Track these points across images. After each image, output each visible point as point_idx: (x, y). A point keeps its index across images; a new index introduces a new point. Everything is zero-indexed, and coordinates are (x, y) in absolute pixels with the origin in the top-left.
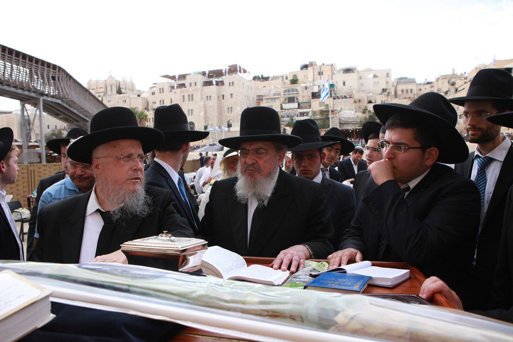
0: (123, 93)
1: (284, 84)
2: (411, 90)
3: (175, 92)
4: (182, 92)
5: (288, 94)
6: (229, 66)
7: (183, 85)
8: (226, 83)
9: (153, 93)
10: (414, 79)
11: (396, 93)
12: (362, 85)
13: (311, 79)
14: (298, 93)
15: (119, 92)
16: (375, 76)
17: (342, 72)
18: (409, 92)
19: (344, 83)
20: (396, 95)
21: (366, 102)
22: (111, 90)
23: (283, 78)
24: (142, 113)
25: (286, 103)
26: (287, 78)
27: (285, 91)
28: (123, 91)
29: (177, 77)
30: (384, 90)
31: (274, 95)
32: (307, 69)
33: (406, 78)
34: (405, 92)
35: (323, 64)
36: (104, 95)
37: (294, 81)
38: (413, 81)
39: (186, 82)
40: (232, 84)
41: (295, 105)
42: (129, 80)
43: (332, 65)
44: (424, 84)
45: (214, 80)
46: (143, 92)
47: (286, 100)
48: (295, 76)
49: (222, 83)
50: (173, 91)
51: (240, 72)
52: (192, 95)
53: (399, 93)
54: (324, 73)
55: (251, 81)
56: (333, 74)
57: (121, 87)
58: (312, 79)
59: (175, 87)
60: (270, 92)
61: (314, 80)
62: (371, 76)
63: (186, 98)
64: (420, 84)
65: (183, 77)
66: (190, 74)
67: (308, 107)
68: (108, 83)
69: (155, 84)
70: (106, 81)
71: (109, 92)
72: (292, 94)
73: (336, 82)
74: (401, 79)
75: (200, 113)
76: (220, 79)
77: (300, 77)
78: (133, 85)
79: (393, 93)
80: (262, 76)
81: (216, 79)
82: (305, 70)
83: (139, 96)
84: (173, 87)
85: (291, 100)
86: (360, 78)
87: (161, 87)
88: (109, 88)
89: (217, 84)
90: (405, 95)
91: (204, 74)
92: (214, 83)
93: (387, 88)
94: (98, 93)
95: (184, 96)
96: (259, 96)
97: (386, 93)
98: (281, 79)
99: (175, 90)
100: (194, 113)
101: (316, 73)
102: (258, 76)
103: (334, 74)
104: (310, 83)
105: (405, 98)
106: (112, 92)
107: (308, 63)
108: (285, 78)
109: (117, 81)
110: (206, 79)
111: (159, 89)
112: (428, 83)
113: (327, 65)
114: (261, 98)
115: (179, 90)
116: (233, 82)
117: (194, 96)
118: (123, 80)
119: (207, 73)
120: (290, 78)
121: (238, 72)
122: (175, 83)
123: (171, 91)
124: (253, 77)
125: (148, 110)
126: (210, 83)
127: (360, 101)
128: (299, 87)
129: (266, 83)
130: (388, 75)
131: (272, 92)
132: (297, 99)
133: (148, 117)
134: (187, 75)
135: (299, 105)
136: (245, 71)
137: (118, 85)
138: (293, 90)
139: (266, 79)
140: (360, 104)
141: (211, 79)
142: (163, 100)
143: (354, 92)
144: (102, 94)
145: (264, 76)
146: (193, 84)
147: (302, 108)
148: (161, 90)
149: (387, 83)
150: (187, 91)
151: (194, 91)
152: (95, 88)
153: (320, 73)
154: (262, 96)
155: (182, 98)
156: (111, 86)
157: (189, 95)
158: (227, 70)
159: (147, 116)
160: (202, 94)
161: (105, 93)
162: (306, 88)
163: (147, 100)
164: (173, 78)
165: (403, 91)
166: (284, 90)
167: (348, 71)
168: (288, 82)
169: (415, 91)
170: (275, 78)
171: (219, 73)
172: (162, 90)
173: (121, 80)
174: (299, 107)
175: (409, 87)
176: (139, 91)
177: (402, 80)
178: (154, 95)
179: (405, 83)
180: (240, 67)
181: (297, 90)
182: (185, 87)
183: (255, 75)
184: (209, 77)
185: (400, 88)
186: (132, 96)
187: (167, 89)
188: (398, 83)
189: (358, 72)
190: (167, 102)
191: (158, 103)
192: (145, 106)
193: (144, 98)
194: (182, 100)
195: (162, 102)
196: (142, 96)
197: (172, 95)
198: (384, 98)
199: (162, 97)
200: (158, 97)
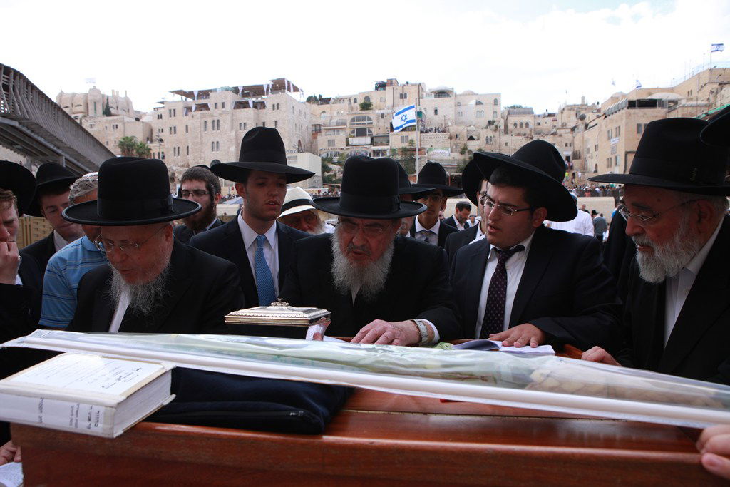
0: (114, 115)
1: (352, 109)
2: (527, 124)
3: (193, 116)
4: (203, 116)
5: (357, 124)
6: (273, 81)
7: (205, 106)
8: (269, 105)
9: (160, 117)
10: (531, 108)
11: (506, 126)
12: (460, 114)
13: (389, 103)
14: (372, 123)
15: (107, 112)
16: (478, 103)
17: (433, 95)
18: (524, 126)
19: (436, 111)
20: (506, 131)
21: (466, 138)
22: (95, 109)
23: (350, 100)
24: (143, 146)
25: (354, 137)
26: (355, 101)
27: (353, 120)
28: (113, 111)
29: (196, 94)
30: (490, 123)
31: (338, 124)
32: (385, 89)
33: (520, 107)
34: (518, 126)
35: (407, 83)
36: (85, 116)
37: (366, 106)
38: (529, 112)
39: (210, 102)
40: (276, 107)
41: (367, 140)
42: (122, 95)
43: (419, 85)
44: (545, 116)
45: (251, 100)
46: (145, 114)
47: (353, 132)
48: (367, 98)
49: (263, 105)
50: (190, 114)
51: (289, 90)
52: (218, 121)
53: (511, 127)
54: (408, 95)
55: (304, 103)
56: (420, 97)
57: (110, 105)
58: (391, 103)
59: (194, 109)
60: (331, 120)
61: (393, 106)
62: (473, 102)
63: (210, 125)
64: (539, 116)
65: (205, 94)
66: (215, 90)
67: (384, 142)
68: (90, 98)
69: (162, 103)
70: (86, 95)
71: (91, 113)
72: (363, 124)
73: (425, 108)
74: (514, 107)
75: (229, 148)
76: (260, 99)
77: (374, 101)
78: (128, 102)
79: (503, 127)
80: (320, 96)
81: (254, 99)
82: (381, 91)
83: (137, 119)
84: (189, 109)
85: (361, 132)
86: (458, 104)
87: (172, 108)
88: (91, 107)
89: (255, 107)
90: (518, 130)
91: (236, 90)
92: (251, 104)
93: (496, 119)
94: (74, 113)
95: (206, 122)
96: (315, 125)
97: (493, 127)
98: (347, 101)
99: (193, 113)
100: (220, 148)
101: (397, 95)
102: (315, 97)
103: (422, 98)
104: (389, 109)
105: (519, 135)
106: (95, 113)
107: (385, 81)
108: (352, 101)
109: (103, 96)
110: (239, 98)
111: (168, 111)
112: (550, 115)
113: (413, 85)
114: (318, 128)
115: (199, 113)
116: (278, 105)
117: (221, 122)
118: (114, 96)
119: (241, 89)
120: (360, 101)
121: (286, 91)
122: (192, 103)
124: (307, 97)
125: (151, 141)
126: (244, 105)
127: (457, 136)
128: (373, 114)
129: (325, 107)
130: (496, 102)
131: (335, 120)
132: (370, 131)
133: (152, 152)
134: (211, 91)
135: (372, 139)
136: (296, 89)
137: (106, 103)
138: (364, 119)
139: (327, 101)
140: (457, 140)
141: (246, 99)
142: (175, 128)
143: (450, 124)
144: (80, 115)
145: (323, 97)
146: (220, 105)
147: (377, 144)
148: (172, 112)
149: (495, 112)
150: (211, 115)
151: (220, 115)
152: (69, 105)
153: (403, 96)
154: (320, 125)
155: (203, 125)
156: (95, 103)
157: (214, 121)
158: (270, 87)
159: (150, 149)
160: (232, 120)
161: (86, 114)
162: (383, 116)
163: (150, 125)
164: (190, 95)
165: (515, 124)
166: (351, 117)
167: (441, 93)
168: (357, 106)
169: (531, 126)
170: (339, 100)
171: (258, 91)
172: (173, 113)
173: (110, 94)
174: (373, 143)
175: (525, 119)
176: (139, 112)
177: (515, 110)
178: (160, 120)
179: (519, 113)
180: (289, 83)
181: (369, 119)
182: (209, 109)
183: (310, 95)
184: (244, 95)
185: (512, 120)
186: (127, 119)
187: (180, 110)
188: (509, 114)
189: (456, 96)
190: (181, 129)
191: (167, 130)
192: (148, 135)
193: (146, 124)
194: (203, 129)
195: (173, 130)
196: (144, 119)
197: (188, 120)
198: (490, 133)
199: (173, 122)
200: (167, 122)
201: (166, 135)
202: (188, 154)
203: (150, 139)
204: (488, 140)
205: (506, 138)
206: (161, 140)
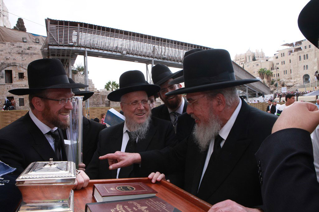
0: (257, 60)
3: (293, 55)
4: (298, 54)
7: (300, 49)
9: (277, 58)
15: (254, 59)
22: (249, 59)
24: (269, 72)
28: (256, 58)
29: (294, 44)
36: (245, 62)
39: (302, 46)
42: (260, 51)
46: (270, 58)
50: (292, 54)
52: (307, 55)
57: (255, 56)
59: (293, 51)
63: (302, 58)
65: (300, 43)
68: (247, 55)
69: (278, 51)
70: (246, 54)
71: (248, 61)
75: (313, 67)
78: (263, 54)
83: (267, 60)
84: (291, 52)
87: (282, 53)
88: (248, 58)
94: (241, 62)
95: (300, 57)
99: (293, 53)
100: (309, 68)
106: (249, 60)
109: (252, 53)
111: (281, 54)
115: (296, 53)
117: (309, 56)
118: (257, 52)
122: (292, 48)
123: (290, 54)
125: (273, 69)
133: (273, 74)
134: (302, 41)
137: (253, 56)
142: (284, 61)
144: (243, 62)
146: (308, 47)
148: (283, 54)
150: (303, 52)
151: (308, 52)
152: (239, 59)
155: (299, 58)
156: (249, 56)
157: (304, 55)
159: (272, 73)
160: (315, 53)
161: (246, 61)
163: (273, 62)
164: (292, 45)
172: (283, 55)
176: (268, 57)
178: (277, 59)
182: (302, 50)
186: (262, 61)
187: (286, 53)
190: (287, 62)
191: (280, 63)
192: (272, 67)
193: (271, 62)
194: (299, 60)
195: (283, 63)
196: (269, 60)
197: (291, 57)
199: (283, 59)
200: (281, 59)
201: (280, 66)
202: (291, 73)
206: (278, 68)
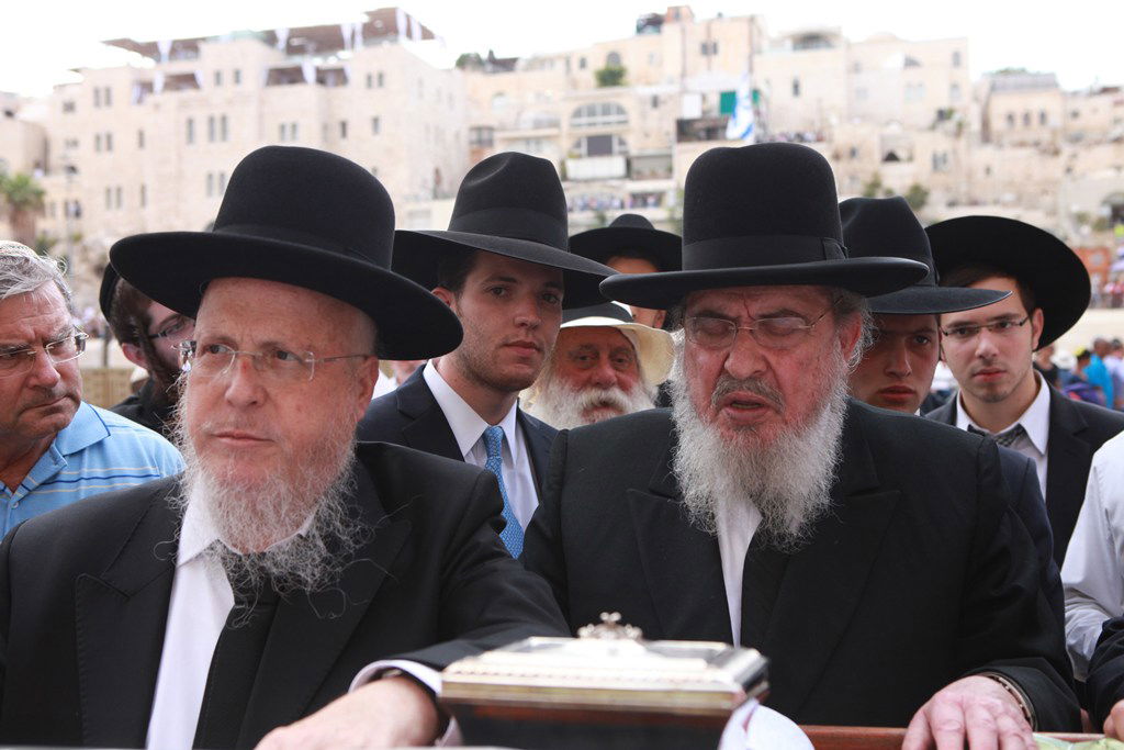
1: (574, 84)
2: (1043, 117)
3: (157, 106)
4: (183, 105)
5: (590, 125)
6: (369, 13)
7: (189, 80)
8: (356, 75)
9: (69, 107)
10: (1052, 75)
11: (986, 124)
12: (861, 93)
13: (672, 67)
14: (625, 122)
16: (910, 63)
17: (789, 44)
18: (1035, 120)
19: (796, 88)
20: (986, 136)
21: (878, 156)
23: (568, 62)
24: (23, 182)
25: (579, 157)
26: (583, 64)
27: (578, 114)
29: (165, 49)
30: (943, 115)
31: (538, 125)
32: (659, 31)
33: (1022, 71)
34: (1019, 122)
35: (720, 15)
37: (611, 77)
38: (1047, 84)
39: (201, 67)
40: (376, 80)
41: (615, 165)
43: (752, 20)
44: (1092, 94)
45: (310, 64)
46: (29, 101)
47: (578, 145)
48: (614, 57)
49: (340, 76)
50: (150, 99)
51: (409, 34)
53: (998, 124)
54: (722, 48)
55: (449, 71)
56: (754, 51)
58: (679, 70)
59: (159, 84)
60: (519, 114)
61: (683, 75)
62: (896, 61)
63: (201, 129)
64: (1075, 94)
65: (190, 47)
66: (215, 39)
67: (661, 171)
69: (77, 71)
72: (605, 123)
73: (768, 82)
74: (1006, 72)
76: (332, 61)
77: (632, 63)
79: (975, 126)
80: (491, 53)
81: (318, 61)
82: (650, 37)
83: (9, 114)
84: (147, 87)
85: (599, 146)
86: (856, 68)
87: (102, 84)
89: (322, 78)
90: (1020, 131)
91: (270, 38)
92: (310, 74)
93: (957, 105)
95: (190, 122)
96: (479, 129)
97: (950, 125)
98: (560, 66)
99: (157, 98)
101: (694, 47)
102: (478, 57)
103: (760, 52)
104: (671, 82)
105: (1022, 144)
107: (662, 11)
108: (575, 64)
110: (278, 59)
111: (91, 91)
112: (1105, 90)
113: (734, 19)
114: (485, 135)
115: (173, 98)
116: (381, 77)
117: (232, 123)
119: (282, 36)
120: (598, 63)
121: (402, 38)
122: (156, 71)
123: (140, 101)
124: (457, 57)
125: (46, 171)
126: (292, 76)
127: (853, 153)
128: (628, 97)
129: (503, 79)
130: (957, 59)
131: (530, 115)
132: (622, 143)
133: (46, 199)
134: (204, 39)
135: (628, 164)
136: (427, 35)
138: (606, 110)
139: (507, 65)
140: (856, 164)
141: (296, 61)
142: (109, 136)
143: (834, 120)
145: (499, 55)
146: (228, 77)
147: (640, 176)
148: (103, 95)
149: (955, 87)
150: (205, 103)
151: (230, 102)
153: (709, 49)
154: (491, 129)
155: (184, 129)
157: (211, 120)
158: (359, 28)
159: (43, 192)
160: (261, 116)
162: (655, 102)
163: (43, 131)
164: (150, 50)
165: (1010, 118)
166: (573, 106)
167: (809, 40)
168: (588, 77)
169: (1055, 120)
170: (538, 63)
171: (328, 39)
172: (103, 97)
174: (630, 172)
175: (1036, 103)
176: (12, 95)
177: (1006, 80)
178: (70, 117)
179: (1019, 88)
180: (408, 18)
181: (620, 111)
182: (197, 87)
183: (466, 52)
184: (291, 50)
185: (1001, 106)
187: (124, 91)
188: (993, 88)
189: (849, 46)
190: (125, 140)
191: (87, 143)
192: (36, 154)
193: (32, 126)
194: (183, 137)
195: (105, 142)
196: (26, 114)
197: (143, 116)
198: (940, 142)
199: (105, 120)
200: (89, 121)
201: (83, 156)
202: (143, 202)
203: (42, 165)
204: (938, 162)
205: (986, 155)
206: (72, 169)
